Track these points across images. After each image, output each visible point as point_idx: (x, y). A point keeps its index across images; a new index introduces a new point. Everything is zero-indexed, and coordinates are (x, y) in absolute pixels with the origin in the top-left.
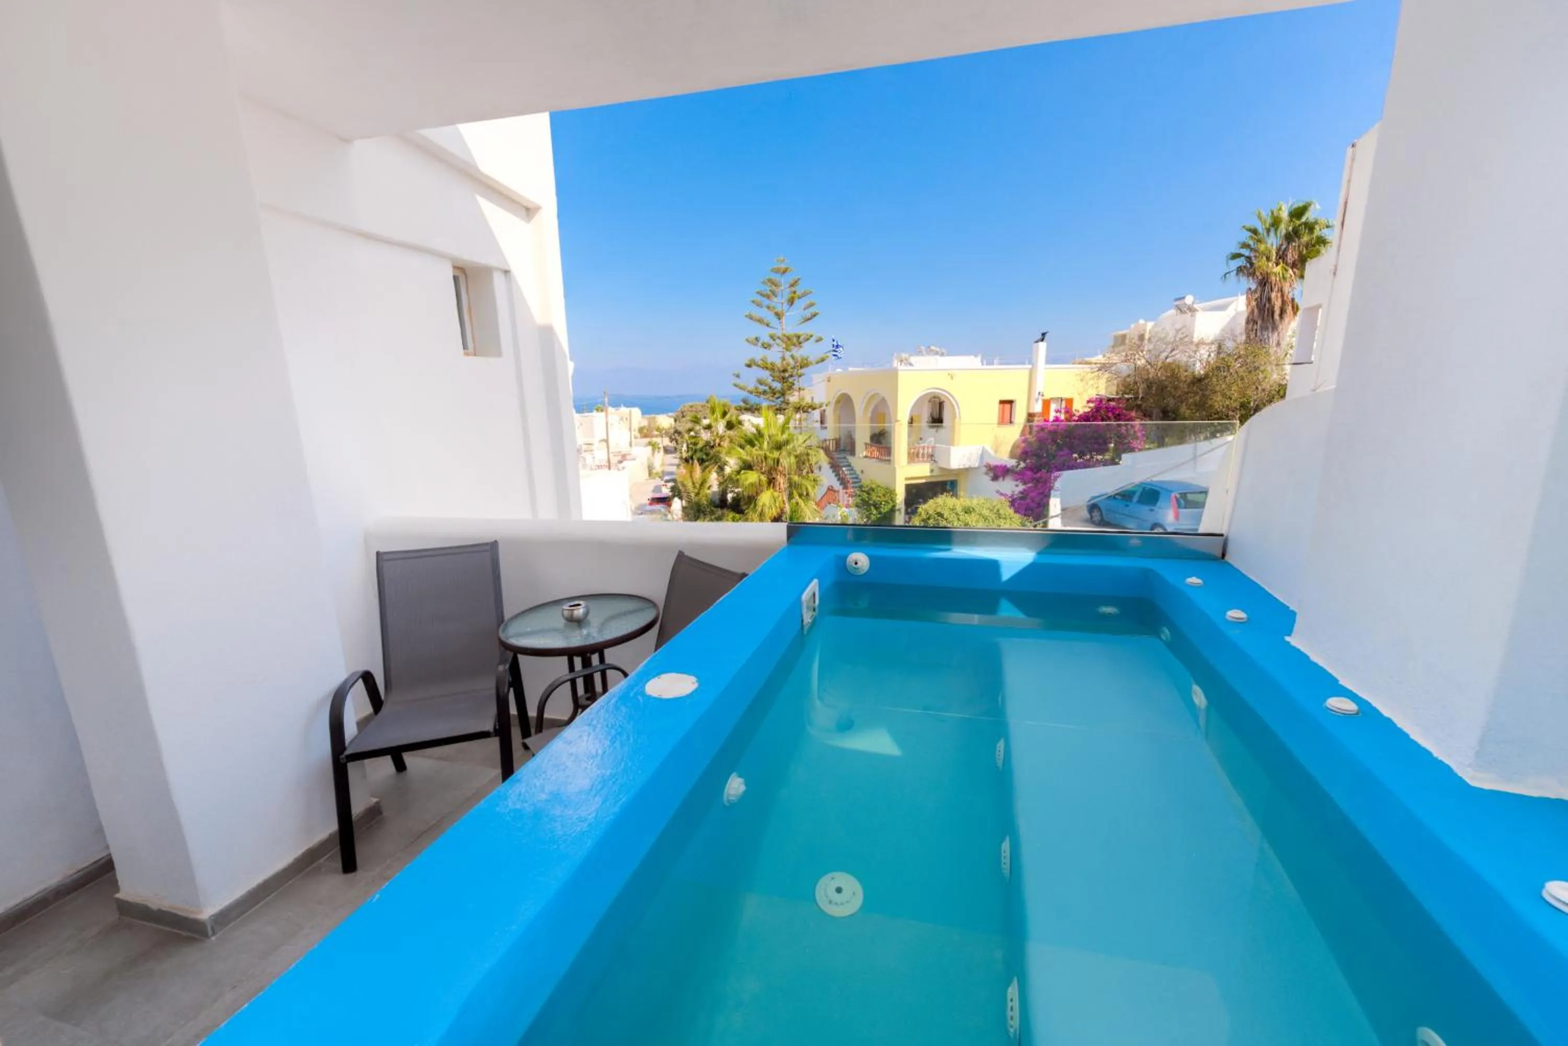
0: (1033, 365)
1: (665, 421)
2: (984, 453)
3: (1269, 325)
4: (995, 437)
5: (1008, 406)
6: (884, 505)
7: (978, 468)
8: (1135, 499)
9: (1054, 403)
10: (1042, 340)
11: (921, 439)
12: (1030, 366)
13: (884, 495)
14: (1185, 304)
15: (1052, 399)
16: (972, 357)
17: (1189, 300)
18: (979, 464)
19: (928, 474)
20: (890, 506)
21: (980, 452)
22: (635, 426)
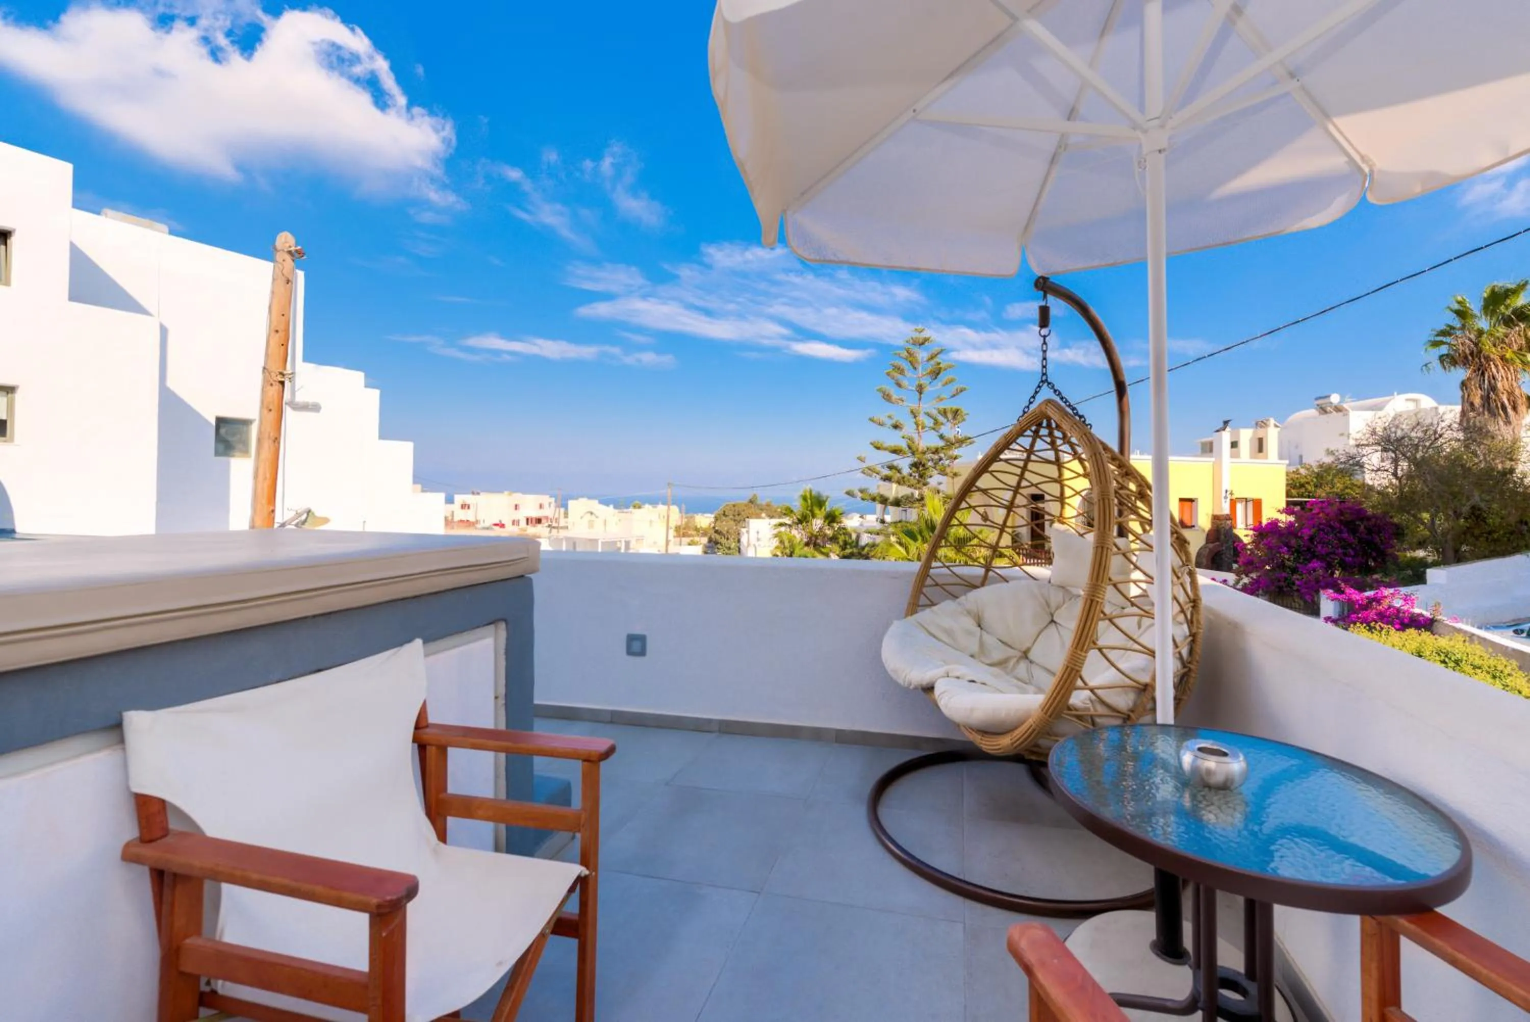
0: (1216, 457)
1: (704, 521)
5: (1187, 504)
9: (1242, 503)
12: (1213, 459)
14: (1331, 403)
15: (1239, 498)
17: (1335, 399)
22: (673, 524)
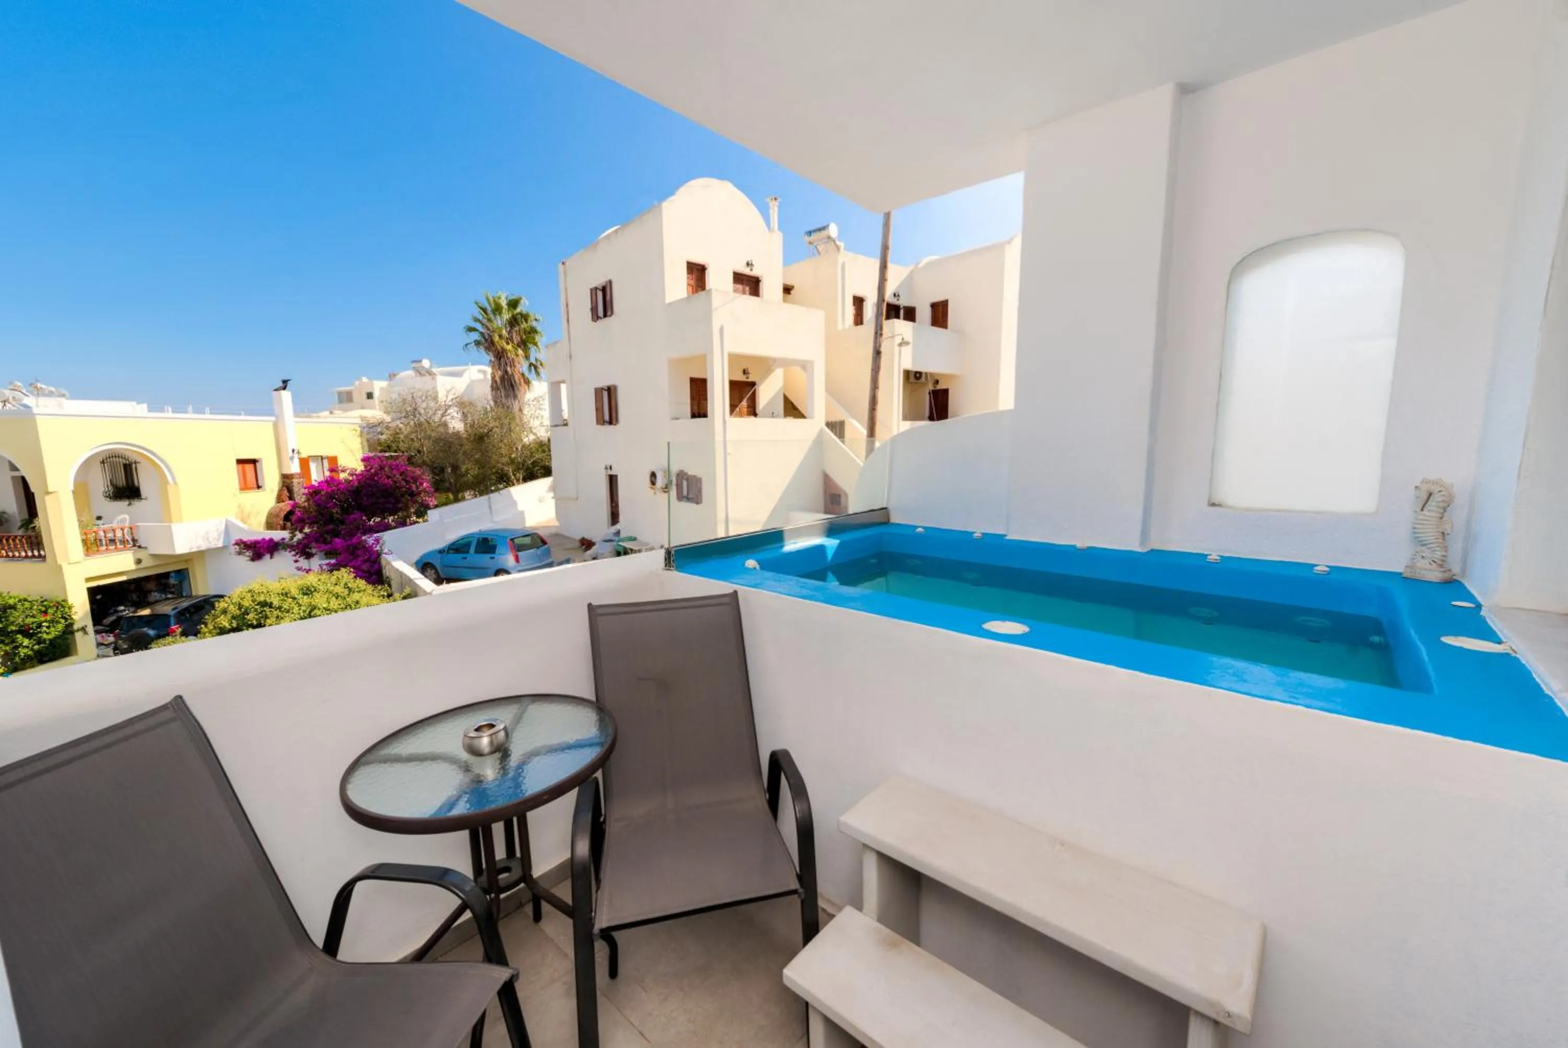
0: (277, 417)
2: (228, 528)
3: (510, 393)
4: (239, 506)
5: (249, 468)
6: (48, 627)
7: (225, 547)
8: (472, 550)
9: (313, 462)
10: (284, 388)
11: (99, 518)
12: (273, 418)
13: (45, 613)
14: (423, 367)
15: (309, 457)
16: (134, 403)
17: (426, 363)
18: (224, 542)
19: (133, 566)
20: (60, 627)
21: (223, 527)
